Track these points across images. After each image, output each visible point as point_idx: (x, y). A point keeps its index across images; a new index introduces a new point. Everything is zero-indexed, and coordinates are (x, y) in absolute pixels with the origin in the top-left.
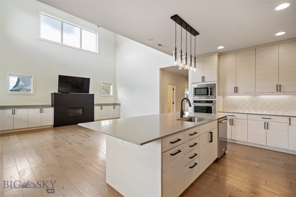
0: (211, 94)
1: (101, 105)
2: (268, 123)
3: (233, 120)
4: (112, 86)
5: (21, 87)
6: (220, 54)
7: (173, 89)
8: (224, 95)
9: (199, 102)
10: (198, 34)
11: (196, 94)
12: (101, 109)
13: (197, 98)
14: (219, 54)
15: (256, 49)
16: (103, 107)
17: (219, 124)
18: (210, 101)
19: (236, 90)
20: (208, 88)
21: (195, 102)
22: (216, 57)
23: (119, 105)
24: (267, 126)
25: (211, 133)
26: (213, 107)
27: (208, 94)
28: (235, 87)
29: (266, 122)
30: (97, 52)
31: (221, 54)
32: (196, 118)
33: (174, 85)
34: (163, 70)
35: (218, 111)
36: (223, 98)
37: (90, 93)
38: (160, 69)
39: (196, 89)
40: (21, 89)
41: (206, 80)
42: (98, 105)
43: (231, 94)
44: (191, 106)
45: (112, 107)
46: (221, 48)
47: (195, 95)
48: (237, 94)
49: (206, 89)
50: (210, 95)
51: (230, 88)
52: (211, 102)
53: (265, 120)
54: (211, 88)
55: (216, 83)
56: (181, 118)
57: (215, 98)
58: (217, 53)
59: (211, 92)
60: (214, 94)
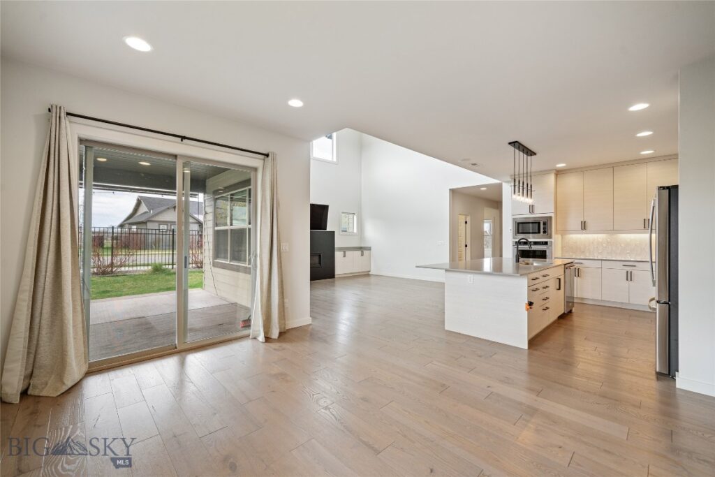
0: (545, 232)
1: (344, 250)
2: (631, 272)
3: (580, 270)
4: (355, 217)
5: (150, 218)
6: (558, 171)
7: (466, 223)
8: (564, 233)
10: (535, 154)
11: (520, 232)
12: (344, 256)
14: (556, 174)
15: (613, 167)
16: (347, 253)
17: (566, 270)
18: (542, 242)
19: (584, 226)
20: (539, 223)
22: (552, 177)
23: (369, 249)
24: (629, 276)
25: (560, 279)
26: (547, 251)
27: (539, 232)
28: (582, 221)
29: (628, 271)
30: (335, 160)
31: (559, 173)
33: (468, 215)
34: (453, 192)
35: (556, 256)
36: (562, 238)
37: (329, 229)
38: (450, 189)
39: (520, 224)
40: (149, 221)
41: (536, 211)
42: (341, 249)
43: (575, 232)
45: (359, 252)
46: (561, 165)
47: (518, 233)
48: (585, 231)
49: (537, 225)
50: (543, 233)
51: (574, 223)
52: (546, 243)
53: (629, 269)
54: (544, 224)
55: (552, 215)
57: (551, 237)
58: (554, 172)
59: (544, 228)
60: (549, 231)
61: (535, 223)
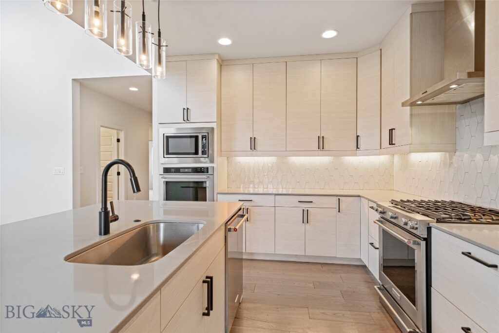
0: (204, 153)
2: (307, 210)
3: (248, 210)
6: (222, 60)
7: (118, 140)
8: (230, 154)
9: (177, 170)
11: (170, 151)
13: (174, 162)
14: (220, 61)
15: (286, 62)
18: (201, 168)
19: (253, 144)
20: (196, 138)
21: (167, 170)
22: (214, 65)
24: (306, 217)
26: (207, 183)
27: (196, 153)
28: (251, 138)
29: (304, 209)
31: (223, 63)
32: (162, 225)
33: (121, 130)
34: (82, 84)
35: (219, 191)
36: (228, 162)
38: (74, 80)
39: (170, 139)
41: (192, 119)
43: (244, 153)
44: (139, 190)
46: (225, 41)
47: (168, 153)
48: (254, 152)
49: (194, 139)
50: (202, 154)
51: (241, 140)
52: (206, 170)
53: (305, 206)
54: (204, 139)
55: (214, 125)
56: (104, 237)
57: (212, 161)
58: (217, 57)
59: (203, 146)
60: (210, 151)
61: (191, 137)
